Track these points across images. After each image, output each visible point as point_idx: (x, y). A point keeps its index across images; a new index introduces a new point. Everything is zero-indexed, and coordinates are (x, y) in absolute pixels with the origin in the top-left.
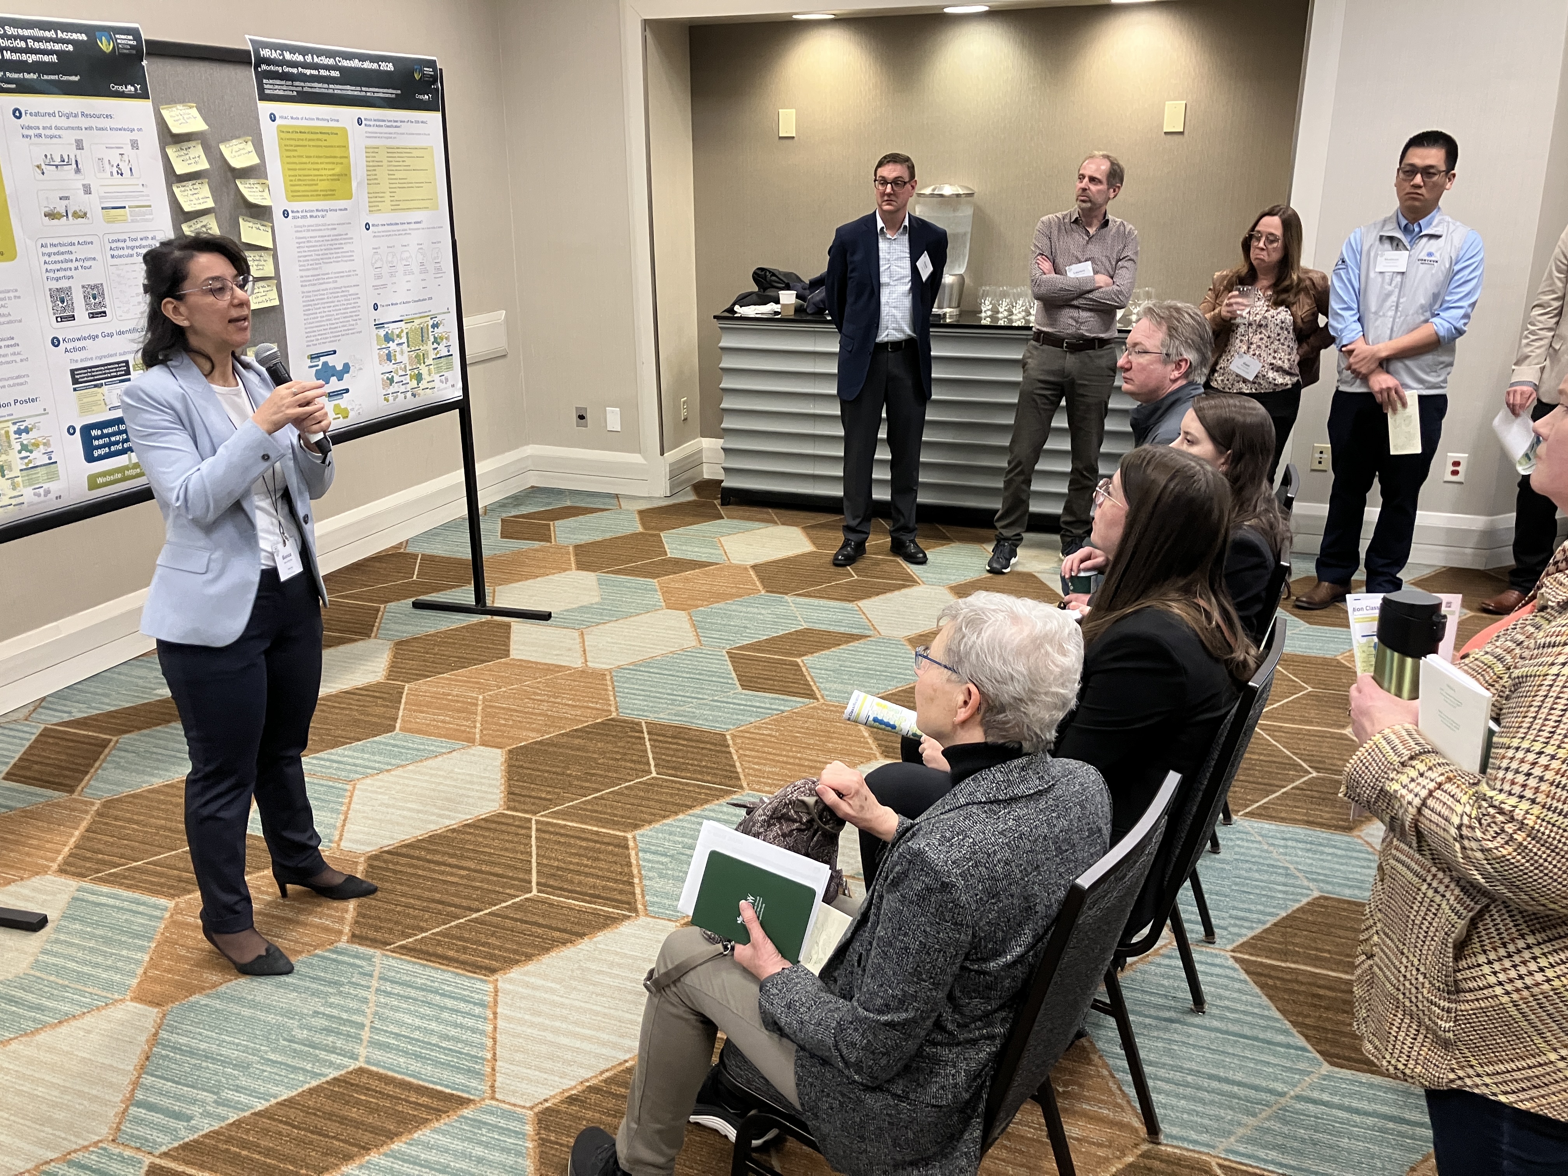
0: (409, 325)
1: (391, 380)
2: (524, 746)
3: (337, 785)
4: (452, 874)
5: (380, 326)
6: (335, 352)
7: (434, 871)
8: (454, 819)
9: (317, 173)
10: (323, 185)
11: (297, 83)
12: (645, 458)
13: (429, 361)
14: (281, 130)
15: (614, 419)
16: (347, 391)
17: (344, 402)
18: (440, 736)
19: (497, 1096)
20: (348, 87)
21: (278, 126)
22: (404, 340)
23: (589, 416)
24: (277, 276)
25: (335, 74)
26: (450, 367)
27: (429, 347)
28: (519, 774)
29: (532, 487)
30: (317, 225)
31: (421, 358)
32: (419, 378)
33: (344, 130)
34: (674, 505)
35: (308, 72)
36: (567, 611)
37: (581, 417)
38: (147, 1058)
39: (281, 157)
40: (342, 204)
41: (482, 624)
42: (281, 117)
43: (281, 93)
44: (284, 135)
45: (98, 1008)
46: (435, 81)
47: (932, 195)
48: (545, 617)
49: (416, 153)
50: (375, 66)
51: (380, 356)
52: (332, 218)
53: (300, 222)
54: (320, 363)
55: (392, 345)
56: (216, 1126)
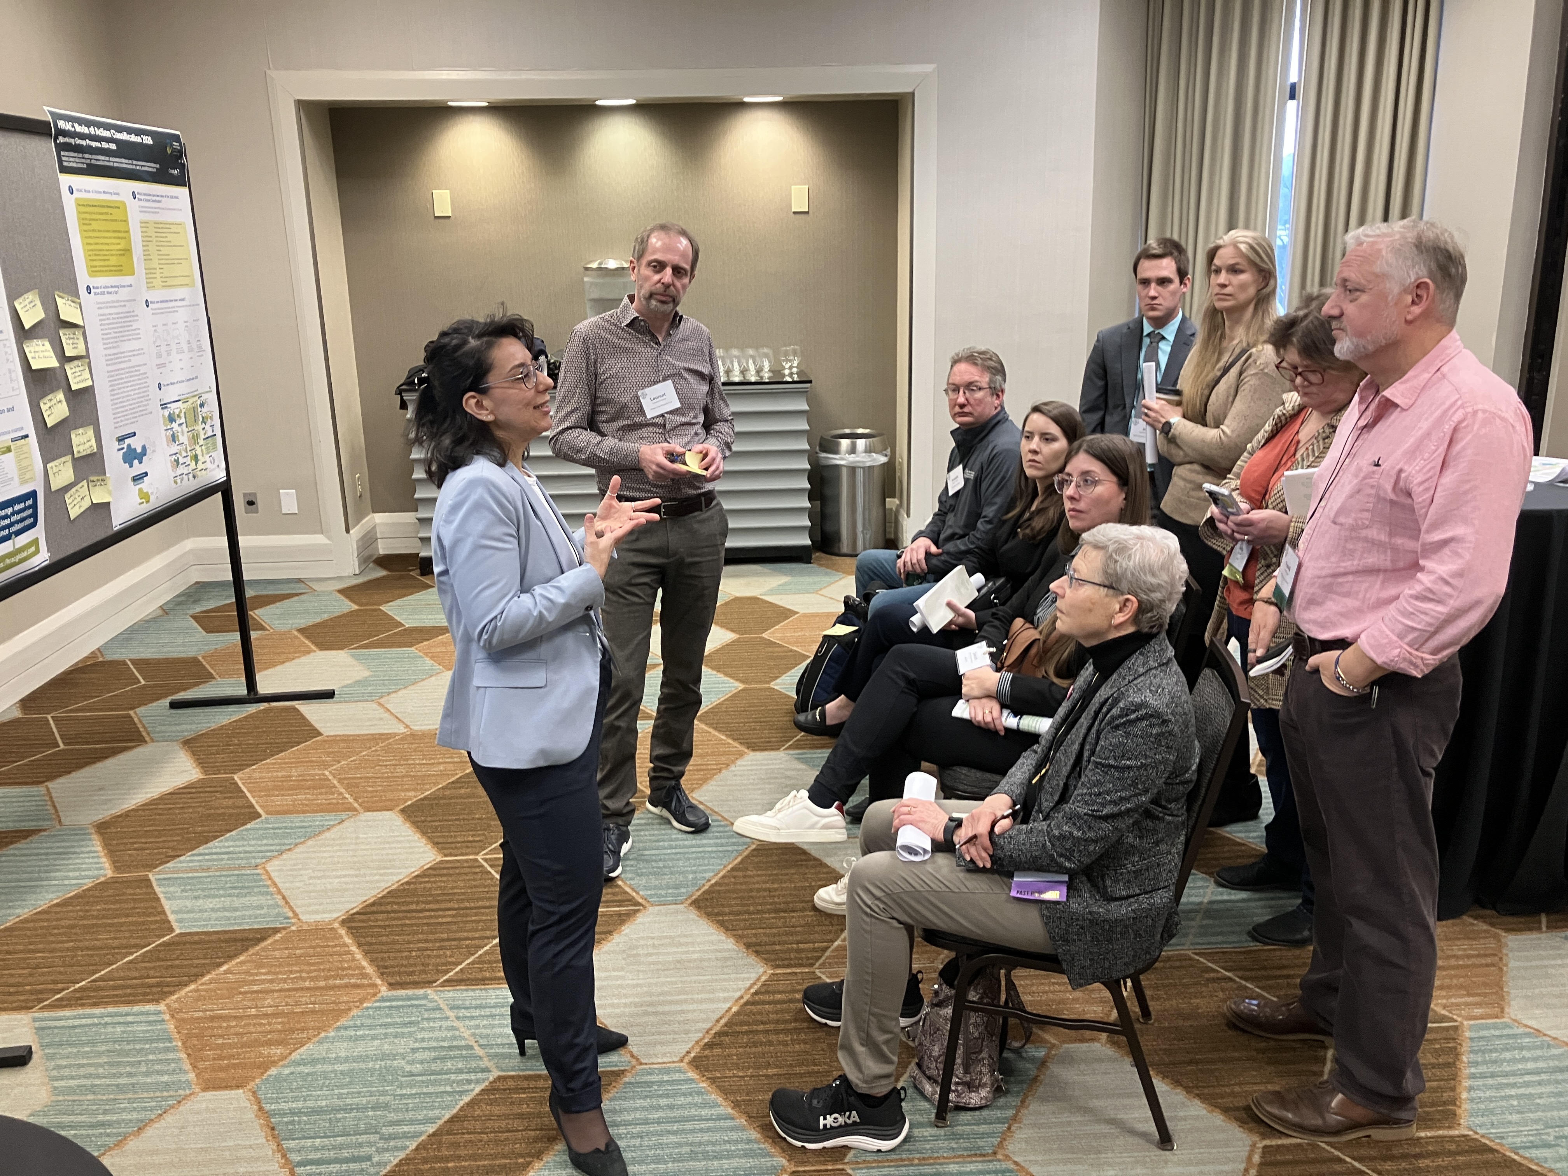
0: (185, 405)
1: (177, 461)
2: (412, 805)
3: (243, 872)
4: (445, 916)
5: (164, 406)
6: (134, 434)
7: (420, 918)
8: (400, 874)
9: (106, 247)
10: (113, 260)
11: (86, 156)
12: (329, 539)
13: (201, 442)
14: (80, 204)
15: (289, 501)
16: (146, 474)
17: (145, 485)
18: (316, 812)
19: (643, 1061)
20: (123, 160)
21: (76, 199)
22: (183, 420)
23: (260, 502)
24: (87, 356)
25: (113, 146)
26: (215, 448)
27: (200, 427)
28: (431, 827)
29: (197, 583)
30: (113, 302)
31: (195, 439)
32: (196, 458)
33: (124, 203)
34: (370, 582)
35: (94, 144)
36: (345, 687)
37: (251, 503)
38: (273, 1129)
39: (80, 231)
40: (127, 280)
41: (265, 711)
42: (79, 190)
43: (74, 165)
44: (83, 209)
45: (172, 1107)
46: (181, 157)
47: (599, 269)
48: (329, 695)
49: (174, 229)
50: (138, 139)
51: (167, 437)
52: (123, 294)
53: (100, 298)
54: (125, 446)
55: (175, 425)
56: (402, 1155)
